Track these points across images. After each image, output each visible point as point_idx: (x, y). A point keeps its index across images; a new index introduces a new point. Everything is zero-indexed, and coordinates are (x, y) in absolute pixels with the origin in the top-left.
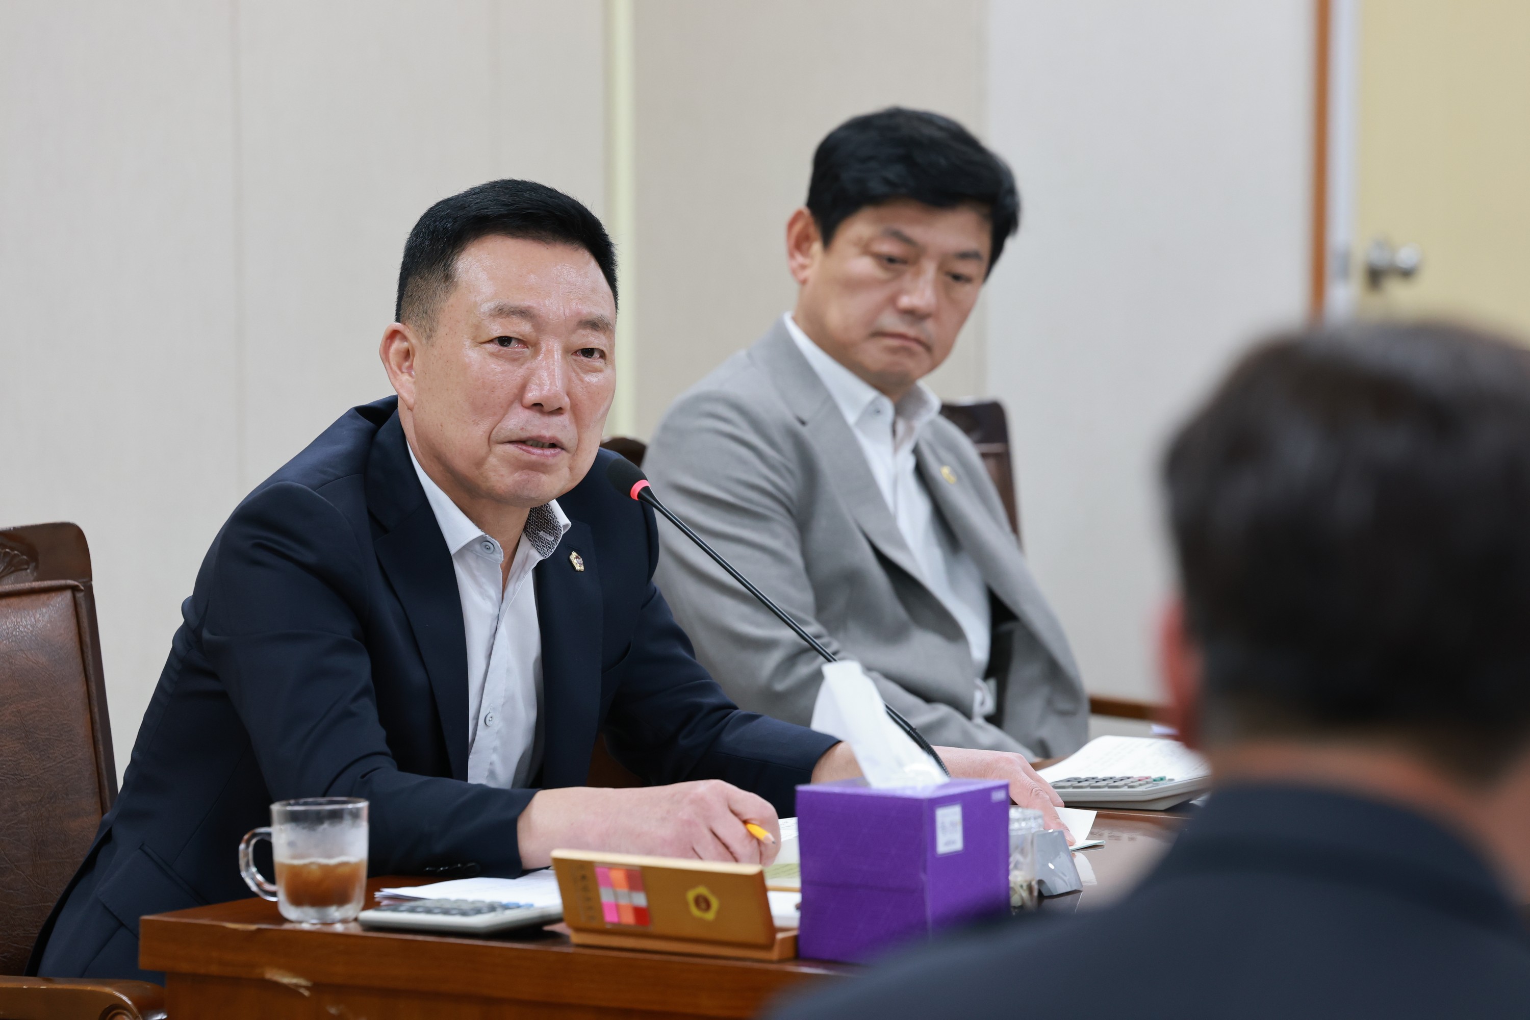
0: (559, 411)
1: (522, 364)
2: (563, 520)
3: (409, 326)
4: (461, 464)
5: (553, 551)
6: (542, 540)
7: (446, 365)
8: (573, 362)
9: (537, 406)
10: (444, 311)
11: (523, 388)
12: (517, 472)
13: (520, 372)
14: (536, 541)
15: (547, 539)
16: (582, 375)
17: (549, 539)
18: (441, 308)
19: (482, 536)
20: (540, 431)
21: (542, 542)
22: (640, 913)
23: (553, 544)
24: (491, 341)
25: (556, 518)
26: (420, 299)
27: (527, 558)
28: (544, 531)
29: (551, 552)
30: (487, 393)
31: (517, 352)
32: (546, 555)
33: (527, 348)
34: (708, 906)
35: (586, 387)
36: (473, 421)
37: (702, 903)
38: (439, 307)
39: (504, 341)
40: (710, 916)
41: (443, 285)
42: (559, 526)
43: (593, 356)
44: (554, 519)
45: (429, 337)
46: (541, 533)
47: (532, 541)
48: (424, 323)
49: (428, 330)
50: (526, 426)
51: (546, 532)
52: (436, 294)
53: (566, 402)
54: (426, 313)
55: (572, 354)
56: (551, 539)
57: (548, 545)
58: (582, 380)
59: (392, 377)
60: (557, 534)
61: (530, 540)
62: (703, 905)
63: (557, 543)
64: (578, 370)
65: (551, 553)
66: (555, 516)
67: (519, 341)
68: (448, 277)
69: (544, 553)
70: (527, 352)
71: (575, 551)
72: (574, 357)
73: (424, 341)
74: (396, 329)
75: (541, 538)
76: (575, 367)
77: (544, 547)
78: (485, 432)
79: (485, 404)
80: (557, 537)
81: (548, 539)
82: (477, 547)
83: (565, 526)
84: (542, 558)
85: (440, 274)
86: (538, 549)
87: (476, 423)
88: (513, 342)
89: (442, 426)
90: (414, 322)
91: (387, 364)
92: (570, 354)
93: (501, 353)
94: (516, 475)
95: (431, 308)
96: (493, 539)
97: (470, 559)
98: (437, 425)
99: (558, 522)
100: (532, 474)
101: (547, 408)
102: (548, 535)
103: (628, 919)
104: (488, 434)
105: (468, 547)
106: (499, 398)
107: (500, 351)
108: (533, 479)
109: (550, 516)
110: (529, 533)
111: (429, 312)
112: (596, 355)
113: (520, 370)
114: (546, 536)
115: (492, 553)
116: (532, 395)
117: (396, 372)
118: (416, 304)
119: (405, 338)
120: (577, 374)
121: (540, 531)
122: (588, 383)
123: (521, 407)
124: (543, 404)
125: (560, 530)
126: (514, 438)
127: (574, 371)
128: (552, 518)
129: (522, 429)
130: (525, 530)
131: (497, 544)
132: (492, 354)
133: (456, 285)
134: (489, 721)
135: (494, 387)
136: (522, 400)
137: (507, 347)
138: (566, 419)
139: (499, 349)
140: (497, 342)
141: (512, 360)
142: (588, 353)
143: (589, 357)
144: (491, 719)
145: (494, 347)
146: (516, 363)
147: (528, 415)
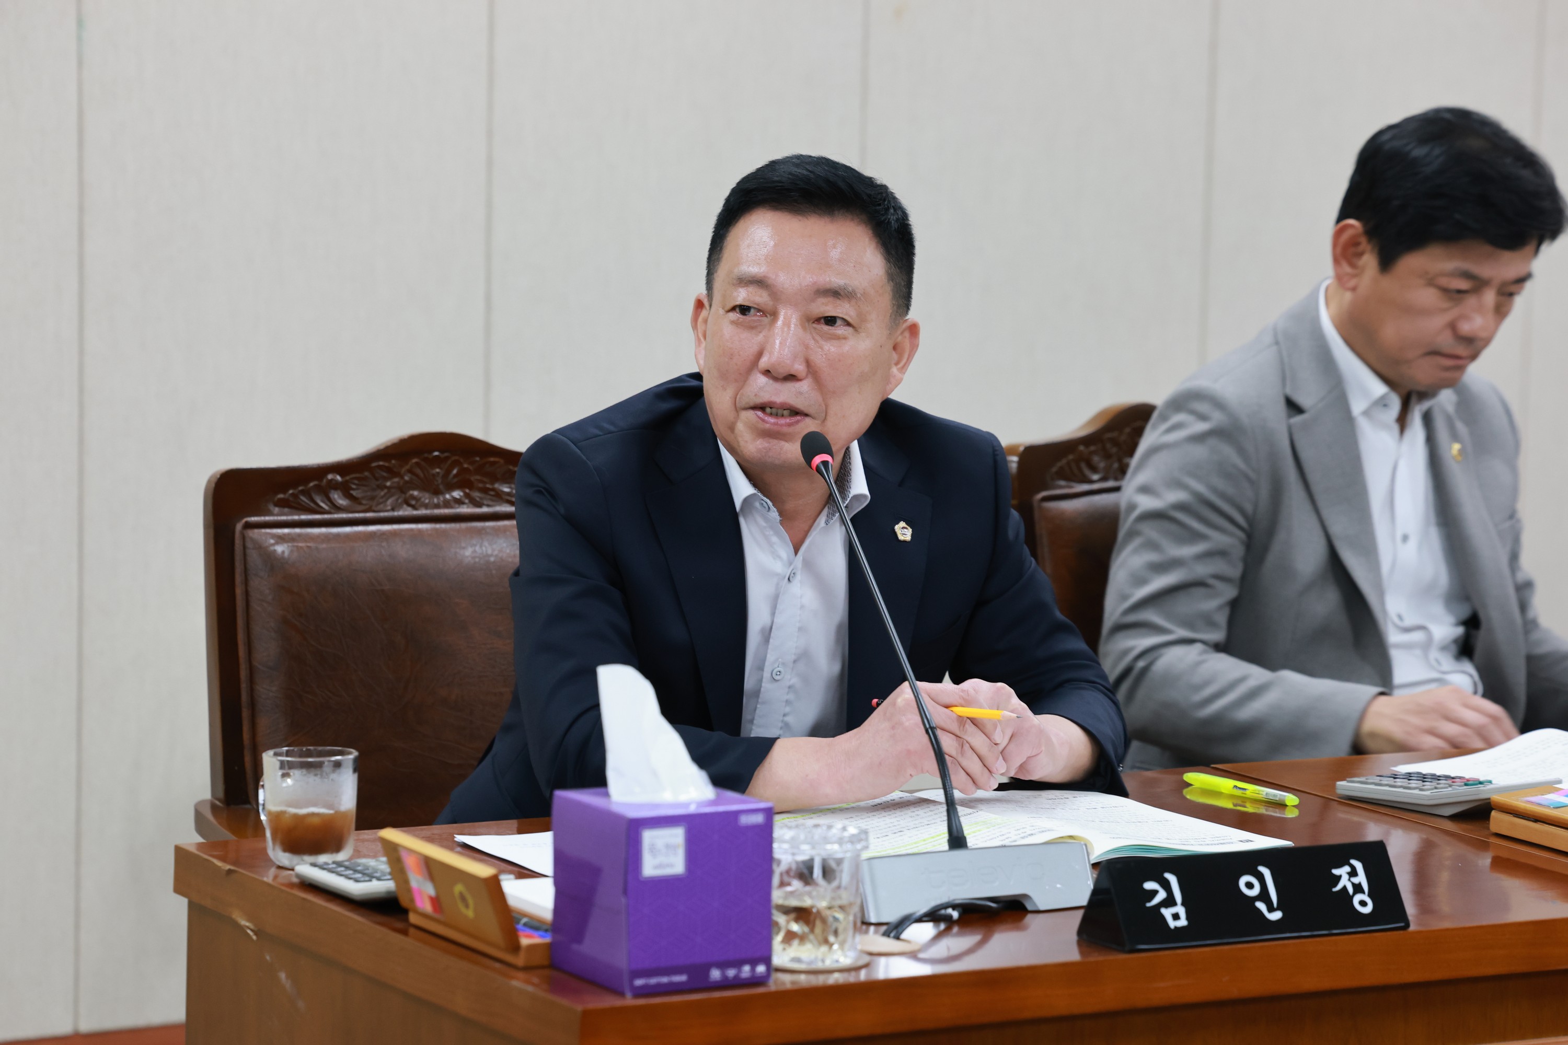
0: (791, 377)
1: (760, 332)
8: (812, 330)
9: (769, 372)
11: (760, 354)
12: (758, 439)
13: (760, 338)
16: (822, 342)
19: (754, 494)
24: (733, 309)
30: (727, 360)
31: (754, 321)
33: (766, 316)
35: (825, 354)
36: (722, 387)
39: (744, 310)
43: (836, 325)
50: (762, 392)
53: (799, 368)
55: (813, 322)
58: (821, 348)
64: (818, 338)
67: (759, 310)
70: (766, 320)
71: (904, 522)
72: (815, 325)
76: (815, 334)
78: (731, 398)
79: (730, 371)
82: (757, 505)
88: (752, 311)
92: (810, 323)
93: (742, 321)
94: (759, 442)
96: (766, 499)
100: (773, 442)
101: (780, 375)
104: (734, 400)
106: (736, 364)
112: (839, 322)
113: (757, 337)
115: (768, 511)
116: (764, 362)
120: (816, 341)
122: (828, 350)
123: (757, 373)
124: (776, 371)
126: (753, 404)
127: (814, 339)
129: (760, 395)
131: (770, 503)
132: (735, 323)
134: (777, 675)
135: (732, 355)
136: (757, 365)
137: (746, 315)
138: (805, 386)
139: (739, 318)
140: (738, 310)
141: (751, 328)
142: (830, 321)
143: (832, 326)
144: (778, 673)
145: (735, 316)
146: (754, 331)
147: (763, 381)
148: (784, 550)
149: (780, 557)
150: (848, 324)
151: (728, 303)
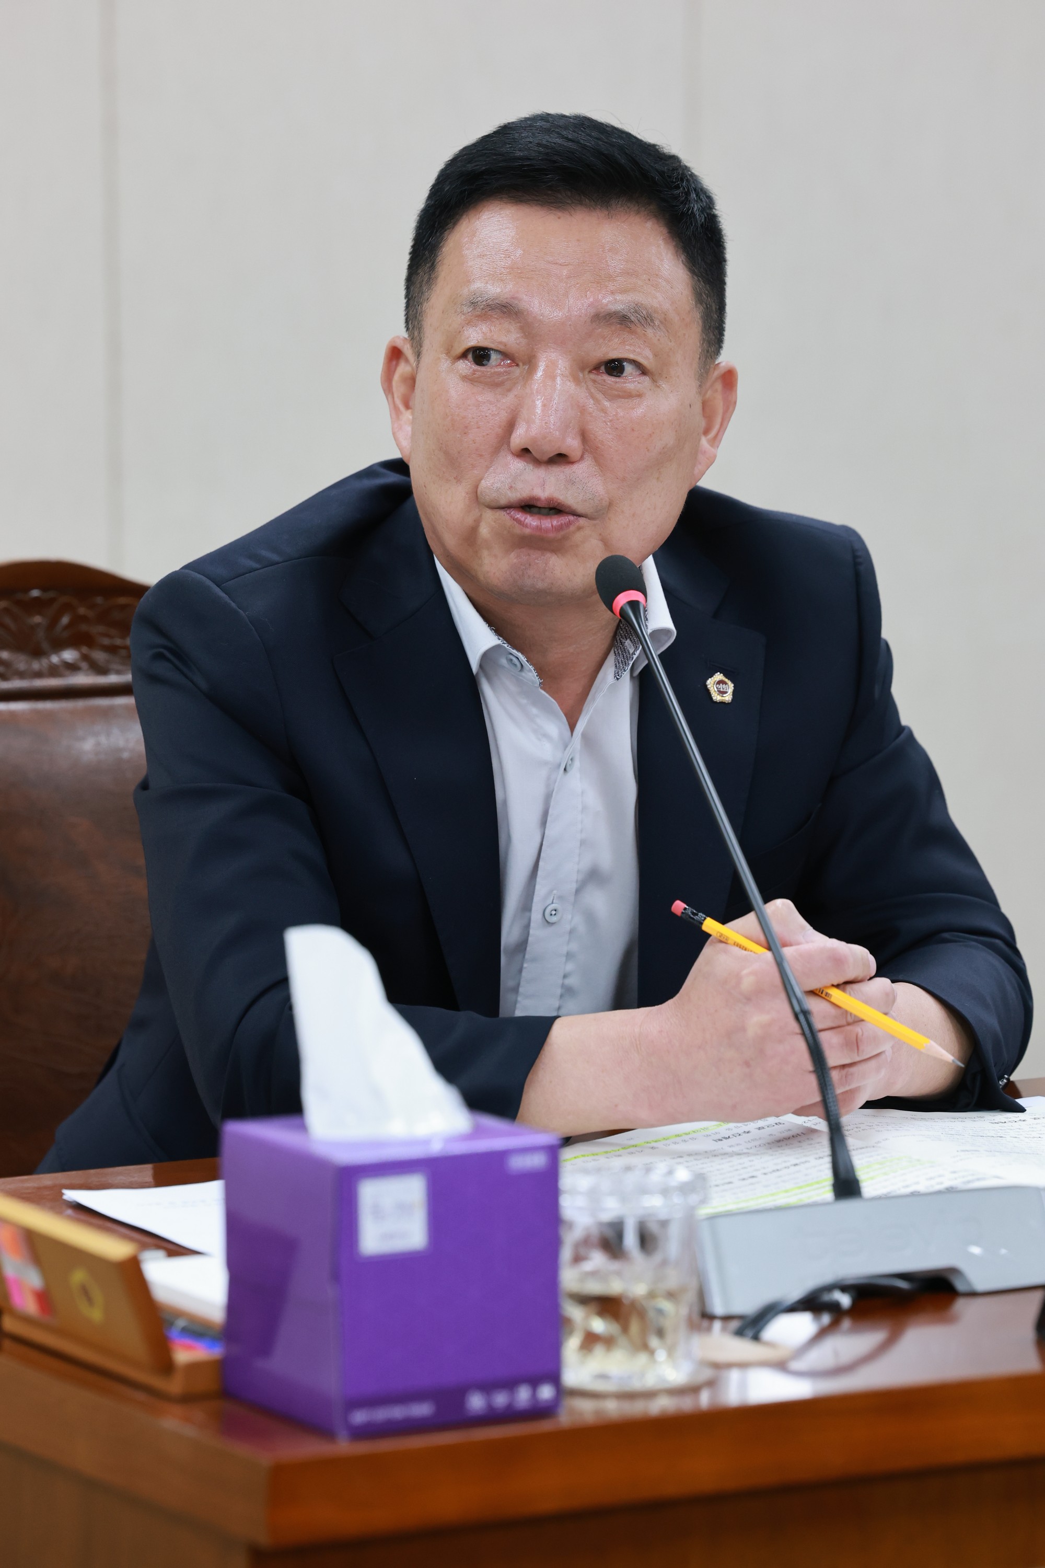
0: (560, 458)
1: (509, 390)
2: (665, 622)
6: (625, 652)
8: (590, 384)
9: (527, 453)
11: (510, 426)
12: (513, 551)
13: (509, 400)
14: (620, 655)
15: (628, 650)
16: (605, 402)
17: (631, 651)
20: (535, 490)
21: (623, 656)
23: (631, 658)
24: (464, 355)
28: (632, 638)
29: (626, 671)
30: (458, 436)
31: (499, 374)
33: (517, 365)
35: (611, 421)
39: (480, 355)
43: (624, 374)
50: (516, 484)
51: (631, 641)
53: (572, 444)
55: (590, 372)
57: (626, 660)
58: (605, 412)
61: (614, 656)
64: (600, 396)
67: (505, 355)
69: (619, 673)
70: (517, 371)
71: (722, 673)
72: (592, 376)
74: (395, 345)
76: (593, 391)
77: (622, 663)
81: (632, 648)
82: (504, 662)
86: (616, 666)
88: (493, 358)
92: (586, 372)
93: (478, 374)
94: (513, 555)
100: (535, 554)
101: (537, 455)
102: (631, 644)
104: (474, 496)
106: (476, 442)
107: (475, 371)
108: (536, 561)
110: (616, 644)
112: (628, 368)
113: (506, 398)
115: (521, 672)
116: (519, 437)
120: (597, 401)
121: (628, 640)
122: (620, 416)
123: (508, 455)
124: (538, 449)
126: (503, 502)
127: (593, 397)
129: (511, 488)
132: (467, 379)
134: (551, 915)
135: (466, 427)
136: (509, 443)
137: (483, 365)
138: (582, 470)
139: (474, 371)
140: (470, 356)
141: (495, 384)
142: (614, 367)
143: (619, 376)
144: (554, 912)
145: (466, 366)
146: (499, 390)
147: (518, 465)
148: (554, 726)
149: (546, 736)
150: (643, 370)
151: (452, 347)
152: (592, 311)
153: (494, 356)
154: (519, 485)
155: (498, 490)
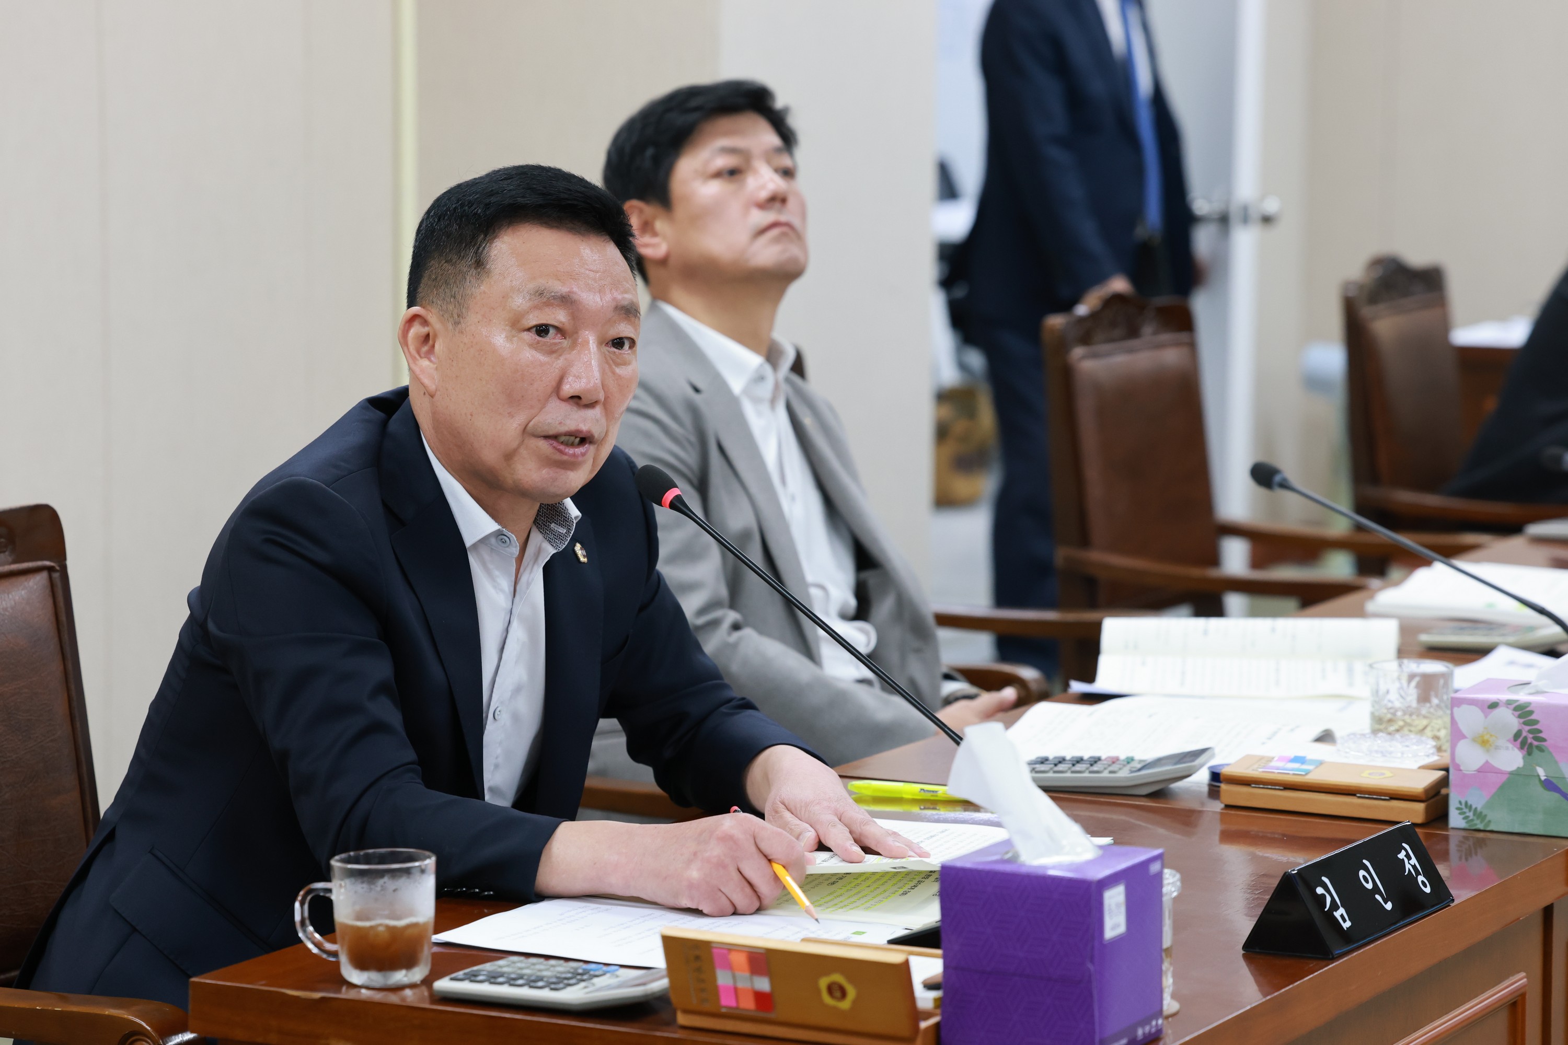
0: (594, 404)
1: (560, 355)
2: (574, 512)
3: (433, 310)
4: (490, 456)
5: (566, 543)
6: (554, 532)
7: (479, 354)
8: (607, 354)
9: (576, 399)
10: (475, 298)
11: (561, 380)
13: (561, 361)
14: (547, 533)
15: (558, 531)
16: (614, 367)
17: (562, 532)
18: (472, 294)
19: (499, 530)
20: (578, 425)
21: (554, 534)
22: (762, 999)
23: (566, 536)
24: (529, 330)
25: (567, 510)
26: (447, 283)
27: (539, 551)
28: (555, 523)
29: (564, 544)
30: (526, 385)
31: (555, 344)
32: (560, 547)
33: (565, 338)
34: (844, 994)
35: (617, 379)
36: (508, 413)
37: (838, 991)
38: (470, 293)
39: (542, 330)
40: (845, 1005)
41: (474, 272)
42: (571, 518)
43: (625, 348)
44: (565, 510)
45: (457, 323)
46: (553, 525)
47: (543, 534)
48: (451, 307)
49: (456, 316)
50: (564, 420)
51: (557, 524)
52: (465, 279)
53: (601, 396)
54: (455, 298)
55: (606, 344)
56: (563, 531)
57: (560, 537)
58: (614, 373)
59: (411, 361)
60: (569, 526)
61: (541, 532)
62: (838, 994)
63: (570, 536)
64: (612, 363)
65: (564, 546)
66: (565, 508)
67: (558, 330)
68: (479, 264)
69: (558, 546)
70: (565, 343)
71: (579, 543)
72: (607, 348)
73: (450, 327)
74: (418, 313)
75: (552, 530)
76: (608, 358)
77: (557, 539)
78: (520, 425)
79: (523, 397)
80: (569, 529)
81: (560, 531)
82: (493, 540)
83: (576, 518)
84: (555, 551)
85: (470, 259)
86: (550, 541)
87: (511, 415)
89: (471, 415)
90: (439, 306)
91: (405, 349)
92: (604, 344)
93: (538, 342)
95: (460, 293)
96: (510, 533)
97: (485, 552)
98: (466, 414)
99: (569, 514)
101: (585, 401)
102: (560, 527)
103: (748, 1004)
104: (523, 427)
105: (484, 540)
106: (537, 390)
108: (559, 476)
109: (561, 507)
110: (540, 525)
111: (459, 297)
112: (627, 345)
113: (559, 361)
114: (557, 528)
115: (508, 547)
116: (569, 388)
117: (415, 358)
118: (442, 288)
119: (425, 322)
120: (610, 366)
121: (551, 523)
122: (620, 376)
123: (558, 401)
124: (582, 397)
125: (573, 522)
126: (552, 432)
127: (607, 362)
128: (563, 509)
129: (560, 423)
130: (535, 522)
131: (513, 537)
132: (531, 346)
133: (488, 273)
134: (498, 715)
135: (533, 380)
136: (559, 392)
137: (544, 337)
138: (597, 412)
139: (535, 339)
140: (534, 330)
141: (552, 351)
142: (618, 343)
143: (622, 349)
144: (499, 713)
145: (531, 337)
146: (554, 355)
147: (566, 408)
150: (634, 345)
151: (519, 322)
152: (614, 304)
153: (552, 331)
154: (568, 422)
155: (549, 424)
